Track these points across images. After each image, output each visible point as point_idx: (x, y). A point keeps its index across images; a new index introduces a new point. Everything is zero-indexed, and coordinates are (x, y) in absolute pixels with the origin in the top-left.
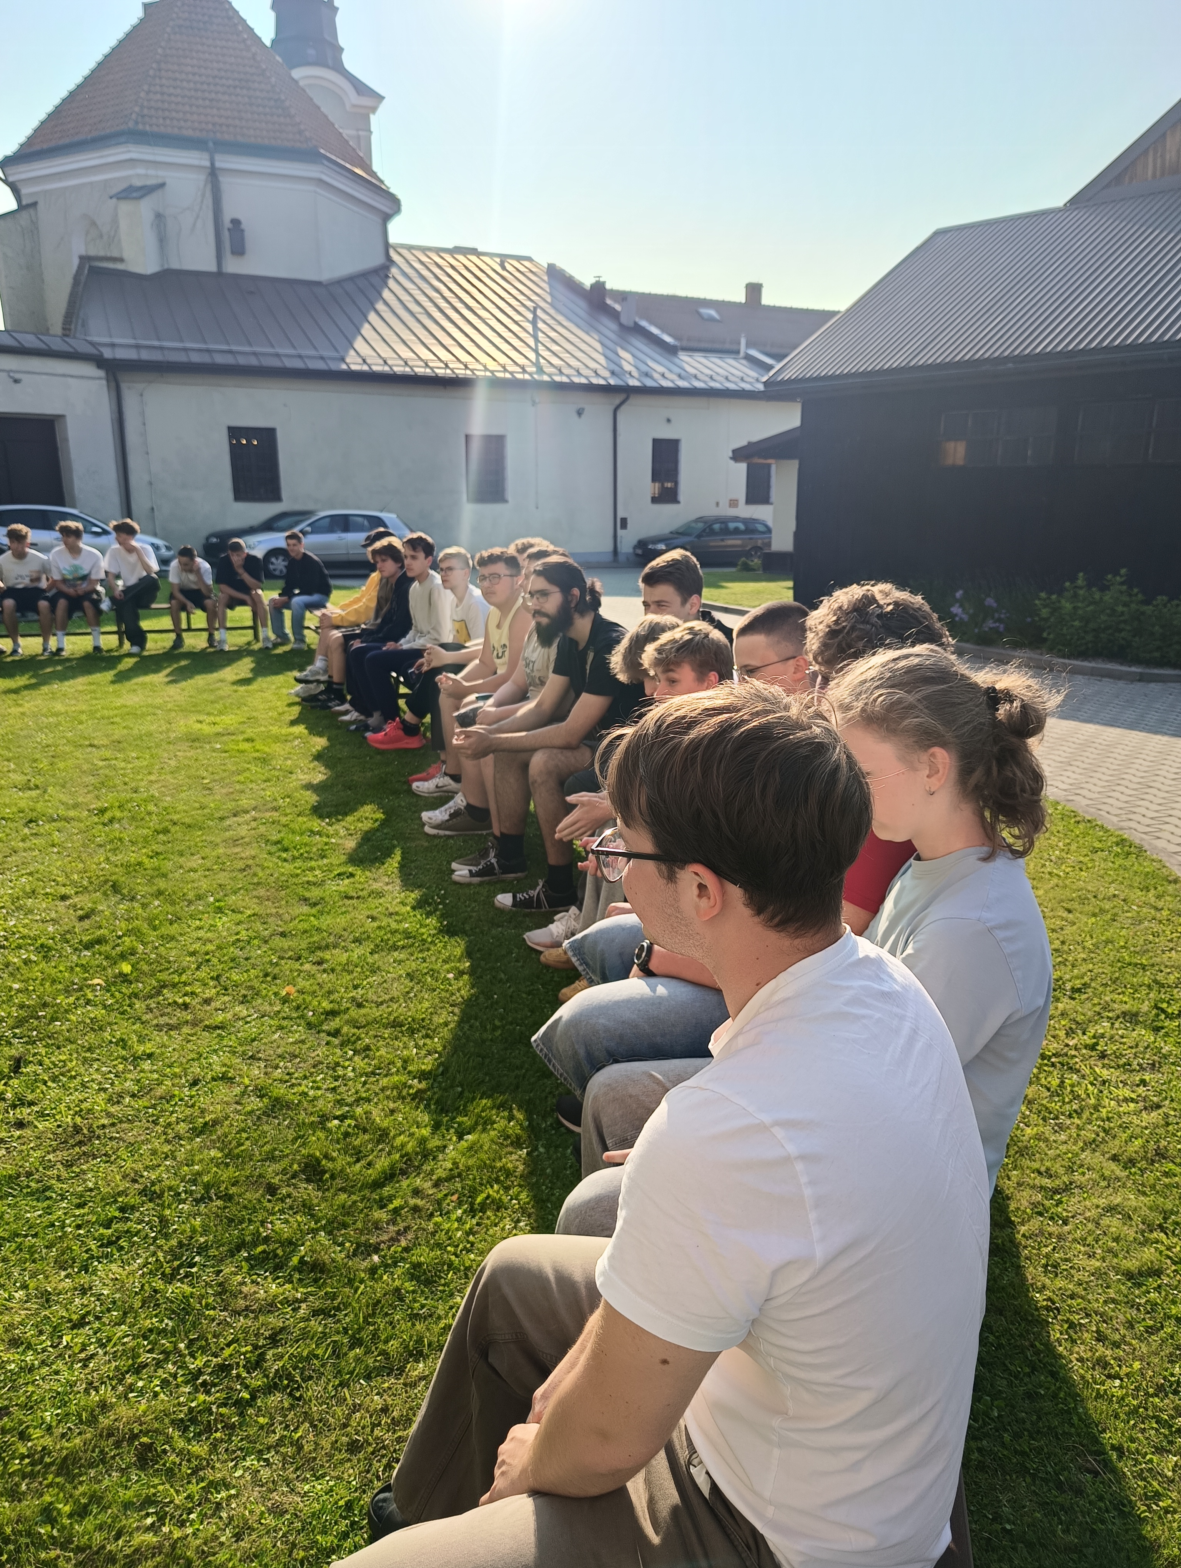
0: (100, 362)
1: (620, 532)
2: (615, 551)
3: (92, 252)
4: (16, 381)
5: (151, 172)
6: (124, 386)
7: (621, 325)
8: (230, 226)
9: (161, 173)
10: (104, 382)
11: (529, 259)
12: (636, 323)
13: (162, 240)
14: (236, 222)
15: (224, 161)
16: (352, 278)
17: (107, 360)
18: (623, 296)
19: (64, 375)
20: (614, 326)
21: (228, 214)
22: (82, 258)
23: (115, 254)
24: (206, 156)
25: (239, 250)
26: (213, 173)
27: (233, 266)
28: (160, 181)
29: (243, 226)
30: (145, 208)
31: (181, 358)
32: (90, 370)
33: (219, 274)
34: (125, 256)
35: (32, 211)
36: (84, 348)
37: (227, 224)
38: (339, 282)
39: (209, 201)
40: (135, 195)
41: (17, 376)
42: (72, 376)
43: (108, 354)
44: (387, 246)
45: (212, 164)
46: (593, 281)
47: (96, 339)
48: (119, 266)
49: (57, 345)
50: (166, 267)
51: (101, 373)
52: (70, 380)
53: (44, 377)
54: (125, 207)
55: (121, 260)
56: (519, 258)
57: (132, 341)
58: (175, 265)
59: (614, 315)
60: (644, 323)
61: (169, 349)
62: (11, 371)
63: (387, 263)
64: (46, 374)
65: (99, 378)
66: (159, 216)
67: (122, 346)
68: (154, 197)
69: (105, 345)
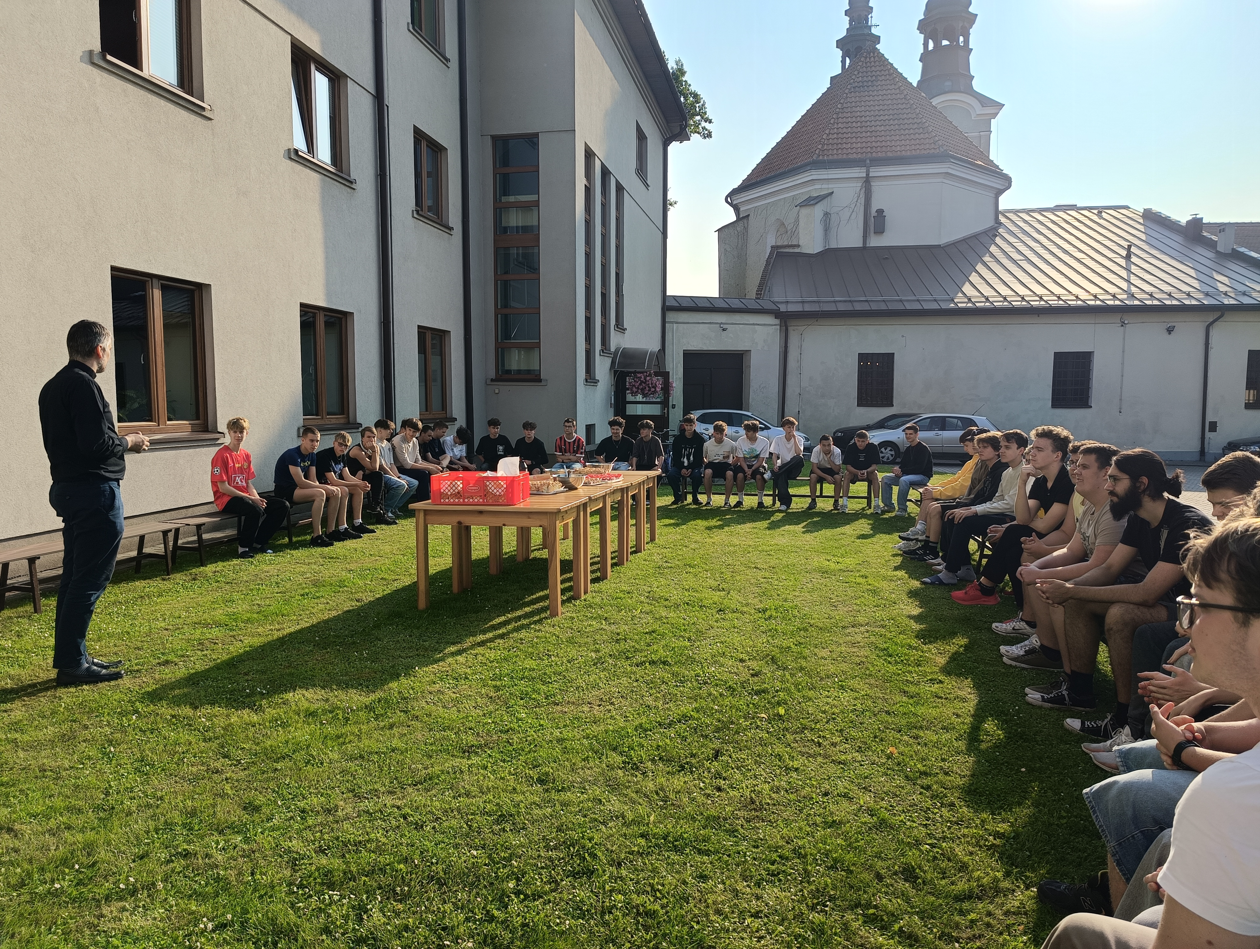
0: (777, 314)
1: (1208, 434)
2: (1202, 452)
3: (780, 243)
4: (724, 330)
5: (824, 186)
6: (790, 329)
7: (1218, 253)
8: (876, 214)
9: (830, 186)
10: (779, 327)
11: (1126, 208)
12: (1233, 249)
13: (827, 230)
14: (880, 212)
15: (875, 172)
16: (964, 240)
17: (782, 312)
18: (1221, 228)
19: (754, 324)
20: (1210, 255)
21: (874, 207)
22: (773, 247)
23: (795, 243)
24: (864, 170)
25: (880, 230)
26: (867, 181)
27: (875, 242)
28: (830, 191)
29: (885, 213)
30: (818, 211)
31: (832, 308)
32: (770, 320)
33: (864, 248)
34: (801, 244)
35: (745, 221)
36: (770, 306)
37: (873, 213)
38: (954, 244)
39: (862, 200)
40: (812, 202)
41: (725, 326)
42: (758, 325)
43: (783, 308)
44: (997, 212)
45: (868, 175)
46: (1190, 218)
47: (776, 299)
48: (797, 250)
49: (753, 305)
50: (827, 247)
51: (777, 321)
52: (757, 327)
53: (741, 326)
54: (804, 211)
55: (798, 246)
56: (1115, 208)
57: (800, 299)
58: (833, 245)
59: (1211, 245)
60: (1242, 250)
61: (823, 302)
62: (722, 323)
63: (996, 225)
64: (743, 324)
65: (775, 325)
66: (827, 214)
67: (792, 302)
68: (825, 202)
69: (782, 303)
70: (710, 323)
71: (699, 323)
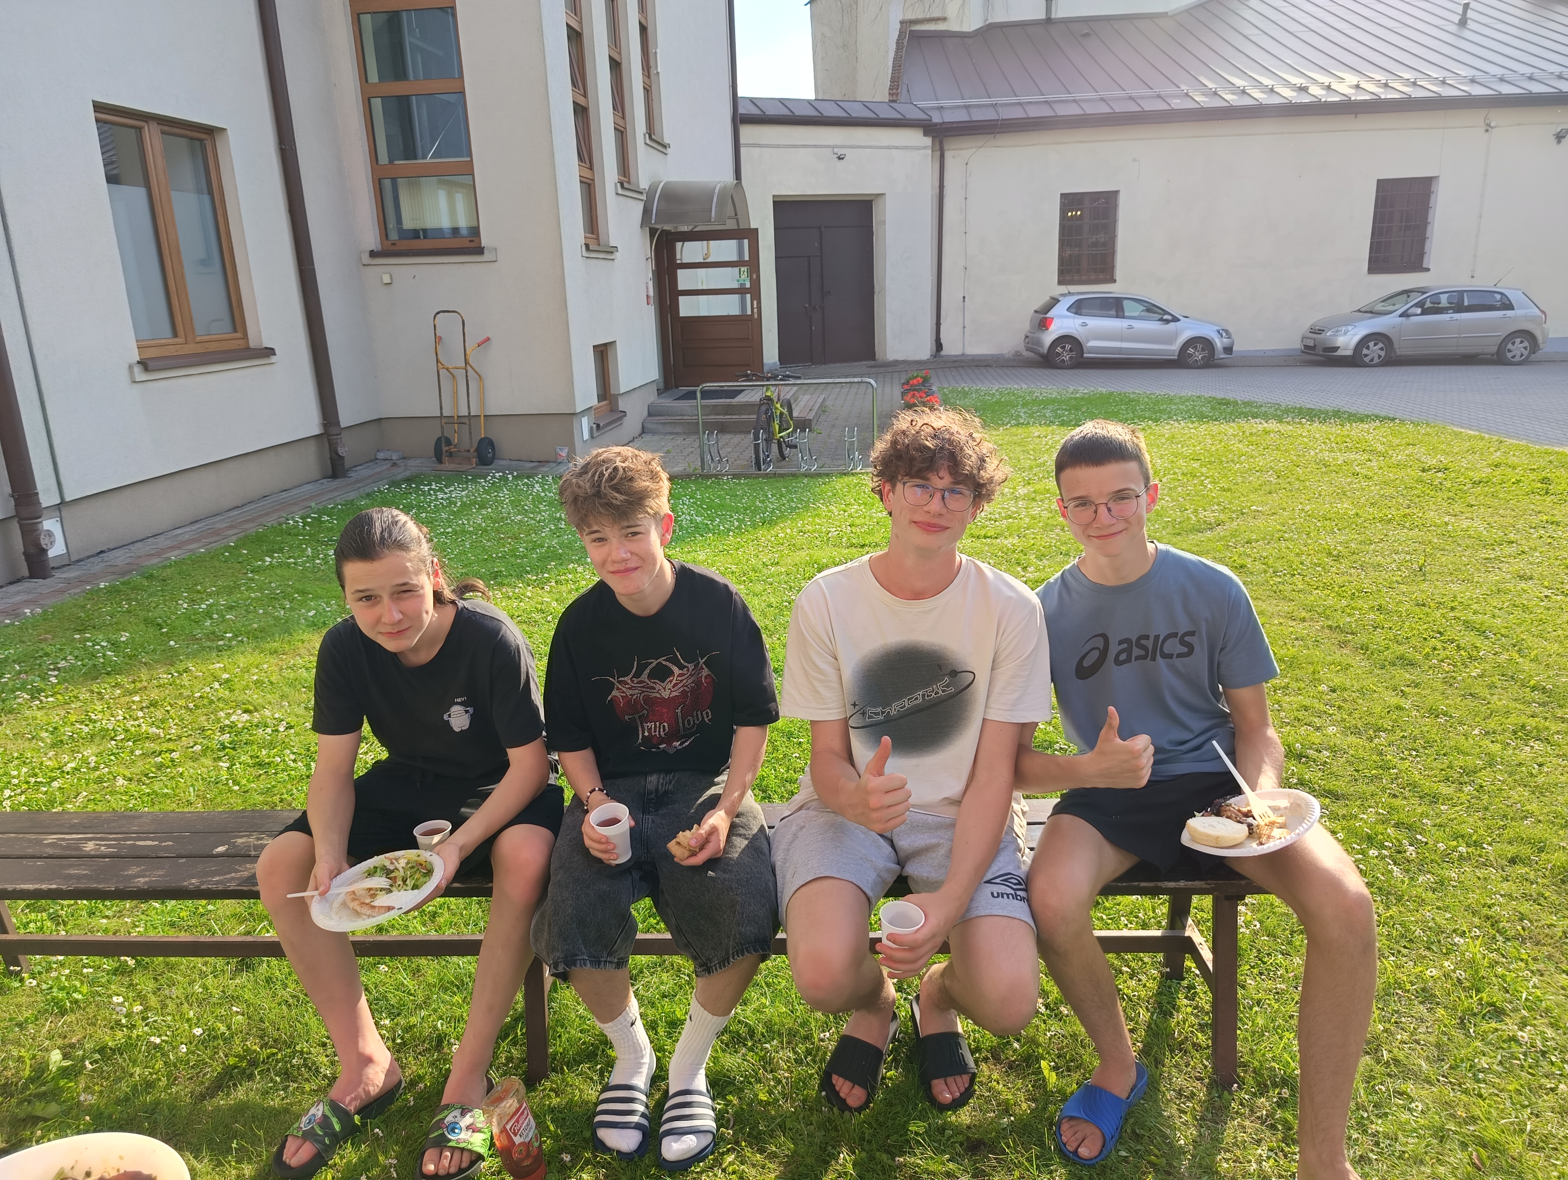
0: (929, 128)
3: (913, 17)
4: (840, 158)
6: (948, 155)
10: (930, 151)
17: (936, 124)
19: (888, 147)
22: (901, 22)
23: (936, 15)
27: (1065, 8)
31: (1017, 113)
32: (915, 138)
33: (1049, 21)
34: (947, 15)
36: (913, 114)
41: (840, 152)
42: (897, 148)
43: (936, 119)
47: (926, 103)
48: (941, 27)
49: (886, 113)
50: (990, 21)
51: (928, 141)
52: (894, 151)
53: (868, 150)
55: (944, 19)
57: (961, 102)
58: (1000, 17)
61: (1000, 105)
62: (833, 147)
64: (870, 147)
65: (925, 148)
67: (950, 108)
69: (933, 108)
70: (816, 146)
71: (796, 146)
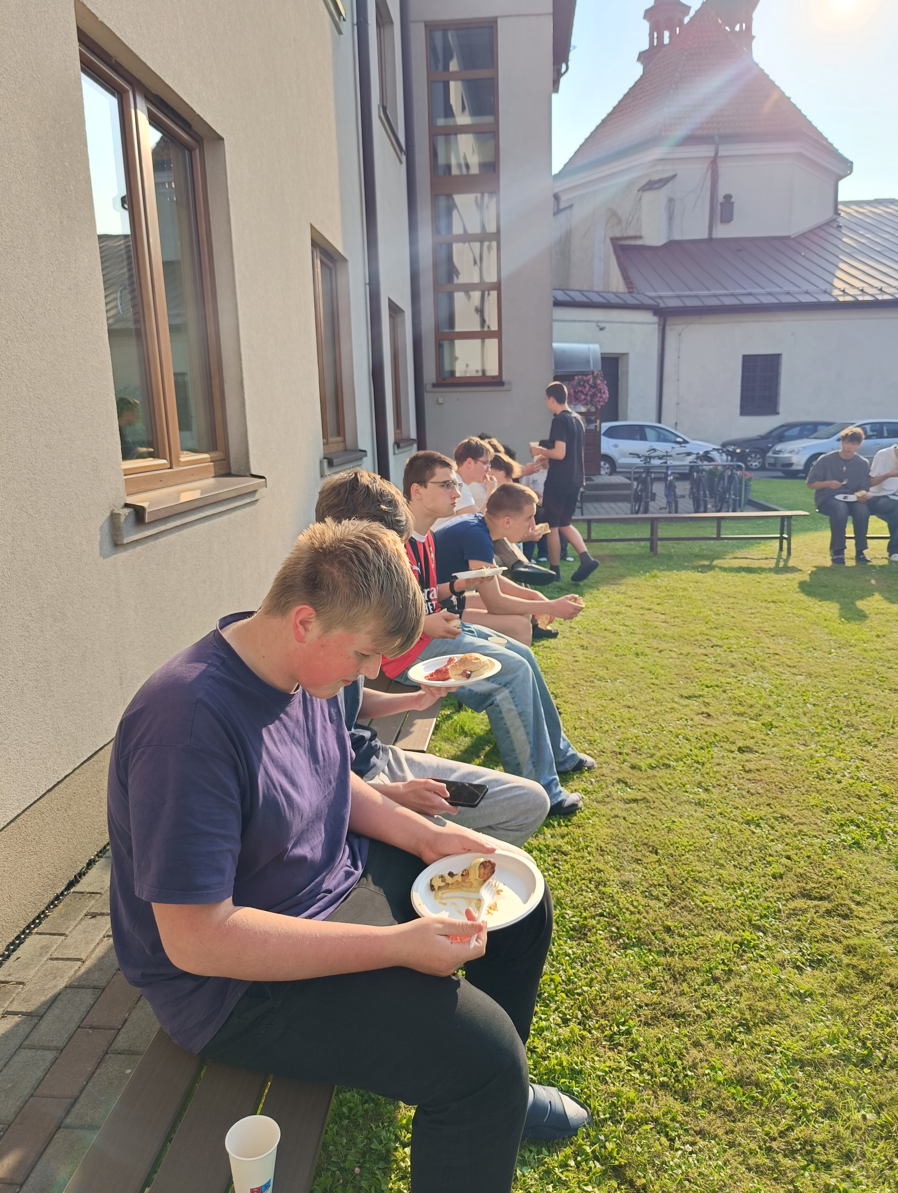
3: (618, 234)
4: (602, 329)
5: (667, 167)
6: (668, 328)
8: (723, 200)
9: (674, 167)
10: (657, 326)
13: (671, 218)
14: (728, 197)
15: (725, 150)
16: (811, 231)
17: (662, 308)
19: (632, 323)
21: (722, 193)
22: (611, 239)
24: (712, 148)
25: (727, 218)
26: (714, 162)
27: (722, 232)
28: (673, 173)
29: (733, 200)
30: (662, 195)
31: (715, 302)
32: (648, 317)
33: (710, 240)
34: (644, 234)
35: (568, 212)
36: (645, 301)
37: (721, 199)
38: (803, 235)
39: (708, 184)
40: (656, 186)
41: (602, 325)
42: (637, 323)
44: (836, 203)
45: (716, 153)
47: (655, 294)
48: (639, 242)
49: (629, 300)
50: (671, 238)
51: (655, 319)
52: (635, 326)
53: (619, 325)
54: (648, 196)
55: (640, 237)
58: (677, 237)
62: (598, 322)
63: (835, 216)
64: (620, 322)
65: (654, 323)
66: (671, 200)
67: (667, 297)
68: (669, 185)
69: (658, 297)
70: (587, 321)
71: (575, 321)
